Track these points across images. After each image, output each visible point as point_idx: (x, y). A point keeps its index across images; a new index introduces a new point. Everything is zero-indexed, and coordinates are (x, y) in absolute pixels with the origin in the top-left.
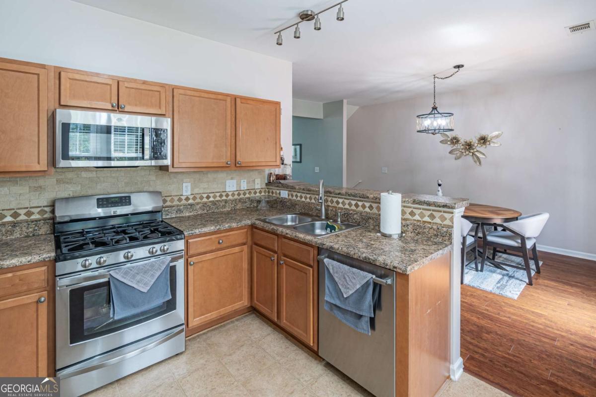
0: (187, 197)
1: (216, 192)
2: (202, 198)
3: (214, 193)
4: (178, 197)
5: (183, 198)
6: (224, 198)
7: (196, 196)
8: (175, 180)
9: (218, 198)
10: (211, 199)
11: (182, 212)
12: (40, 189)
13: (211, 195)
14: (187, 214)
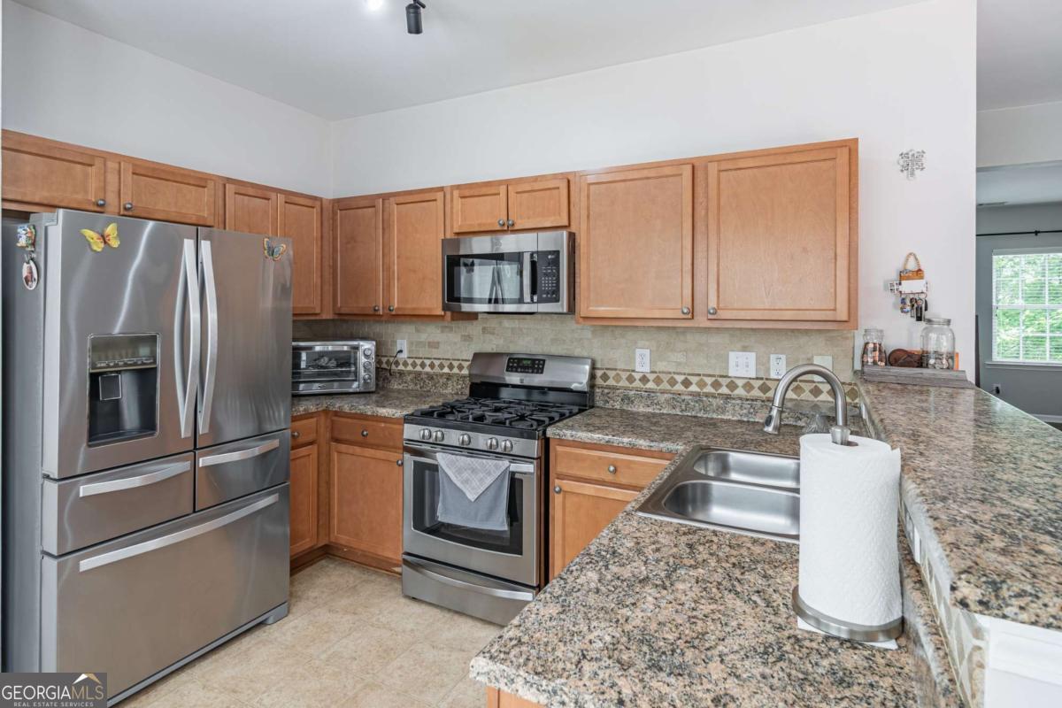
0: (644, 377)
1: (704, 375)
2: (673, 382)
3: (699, 375)
4: (628, 373)
5: (637, 376)
6: (724, 390)
7: (661, 375)
8: (623, 341)
9: (709, 389)
10: (694, 388)
11: (632, 402)
12: (468, 338)
13: (694, 379)
14: (641, 409)
